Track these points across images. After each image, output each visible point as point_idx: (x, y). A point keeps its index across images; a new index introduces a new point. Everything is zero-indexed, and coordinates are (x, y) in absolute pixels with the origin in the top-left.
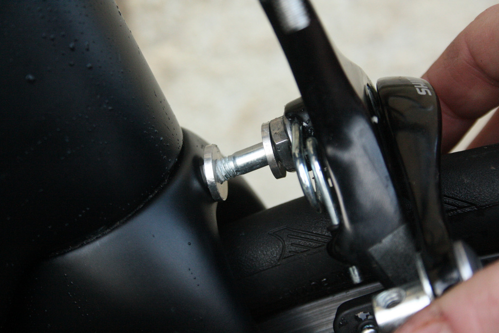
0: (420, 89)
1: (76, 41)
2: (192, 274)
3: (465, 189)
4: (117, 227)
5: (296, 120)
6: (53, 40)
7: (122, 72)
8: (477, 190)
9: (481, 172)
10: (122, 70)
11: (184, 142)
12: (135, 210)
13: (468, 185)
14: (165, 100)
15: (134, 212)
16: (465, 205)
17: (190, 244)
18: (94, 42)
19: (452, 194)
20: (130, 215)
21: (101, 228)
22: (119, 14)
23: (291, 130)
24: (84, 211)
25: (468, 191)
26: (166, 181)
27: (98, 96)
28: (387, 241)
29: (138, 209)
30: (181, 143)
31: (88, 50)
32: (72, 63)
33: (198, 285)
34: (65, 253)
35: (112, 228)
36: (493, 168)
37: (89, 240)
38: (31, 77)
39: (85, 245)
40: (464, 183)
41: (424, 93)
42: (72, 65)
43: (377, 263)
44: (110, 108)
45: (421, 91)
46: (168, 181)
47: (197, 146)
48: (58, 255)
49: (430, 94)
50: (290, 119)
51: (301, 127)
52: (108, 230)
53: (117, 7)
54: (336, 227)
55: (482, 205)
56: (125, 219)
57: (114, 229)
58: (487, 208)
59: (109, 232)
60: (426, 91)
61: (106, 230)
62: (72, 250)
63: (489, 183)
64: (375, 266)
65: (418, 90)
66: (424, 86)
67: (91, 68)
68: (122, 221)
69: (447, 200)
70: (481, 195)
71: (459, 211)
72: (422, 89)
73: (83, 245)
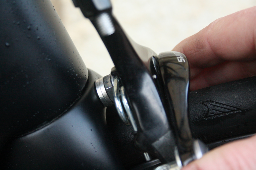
0: (179, 59)
1: (31, 25)
2: (93, 146)
3: (235, 101)
4: (53, 122)
5: (116, 77)
6: (19, 25)
7: (56, 41)
8: (241, 101)
9: (243, 92)
10: (56, 40)
11: (88, 77)
12: (63, 113)
13: (237, 99)
14: (79, 55)
15: (62, 114)
16: (235, 109)
17: (91, 130)
18: (41, 25)
19: (229, 104)
20: (60, 115)
21: (45, 122)
22: (54, 10)
23: (114, 82)
24: (36, 113)
25: (237, 102)
26: (79, 97)
27: (43, 54)
28: (162, 139)
29: (64, 112)
30: (87, 77)
31: (37, 29)
32: (29, 36)
33: (96, 152)
34: (26, 135)
35: (51, 122)
36: (250, 90)
37: (39, 128)
38: (7, 44)
39: (37, 131)
40: (234, 98)
41: (181, 61)
42: (29, 38)
43: (157, 151)
44: (49, 60)
45: (180, 60)
46: (80, 97)
47: (96, 78)
48: (23, 136)
49: (184, 61)
50: (113, 76)
51: (119, 80)
52: (49, 123)
53: (53, 6)
54: (136, 132)
55: (244, 109)
56: (57, 117)
57: (52, 122)
58: (247, 111)
59: (49, 124)
60: (183, 60)
61: (48, 123)
62: (30, 134)
63: (248, 98)
64: (156, 152)
65: (178, 59)
66: (182, 57)
67: (39, 39)
68: (56, 118)
69: (226, 107)
70: (243, 104)
71: (232, 112)
72: (180, 59)
73: (35, 131)
